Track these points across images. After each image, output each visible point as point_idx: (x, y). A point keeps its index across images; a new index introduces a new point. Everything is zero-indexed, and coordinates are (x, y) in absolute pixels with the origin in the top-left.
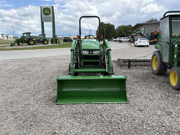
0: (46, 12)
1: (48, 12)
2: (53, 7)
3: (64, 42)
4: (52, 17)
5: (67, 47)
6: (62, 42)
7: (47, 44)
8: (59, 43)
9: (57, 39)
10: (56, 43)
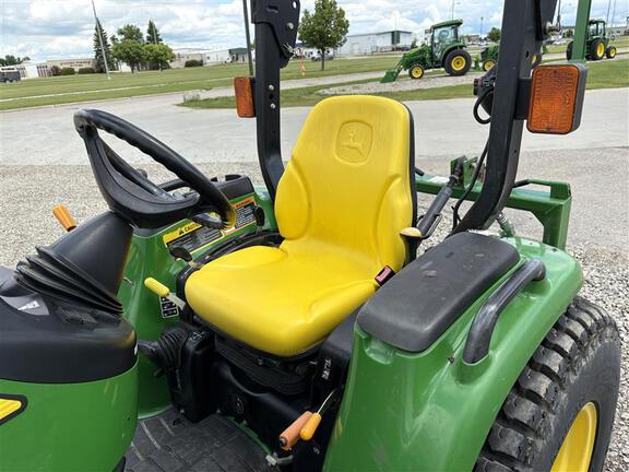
8: (609, 57)
9: (601, 36)
10: (588, 58)
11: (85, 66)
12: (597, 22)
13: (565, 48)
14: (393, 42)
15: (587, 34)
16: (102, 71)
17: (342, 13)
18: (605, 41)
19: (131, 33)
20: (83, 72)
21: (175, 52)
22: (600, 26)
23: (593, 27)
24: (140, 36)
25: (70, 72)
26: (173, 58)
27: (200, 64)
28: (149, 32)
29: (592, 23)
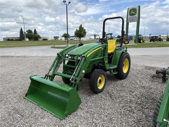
0: (132, 13)
1: (134, 13)
2: (139, 7)
3: (151, 41)
4: (137, 17)
5: (144, 47)
6: (147, 41)
7: (127, 44)
8: (143, 42)
9: (141, 38)
10: (139, 43)
11: (16, 39)
12: (141, 35)
13: (134, 41)
14: (95, 37)
15: (138, 38)
16: (21, 40)
17: (85, 30)
18: (143, 39)
19: (30, 31)
20: (16, 40)
21: (41, 37)
22: (141, 36)
23: (140, 36)
24: (32, 32)
25: (12, 40)
26: (40, 38)
27: (47, 40)
28: (34, 31)
29: (139, 35)
